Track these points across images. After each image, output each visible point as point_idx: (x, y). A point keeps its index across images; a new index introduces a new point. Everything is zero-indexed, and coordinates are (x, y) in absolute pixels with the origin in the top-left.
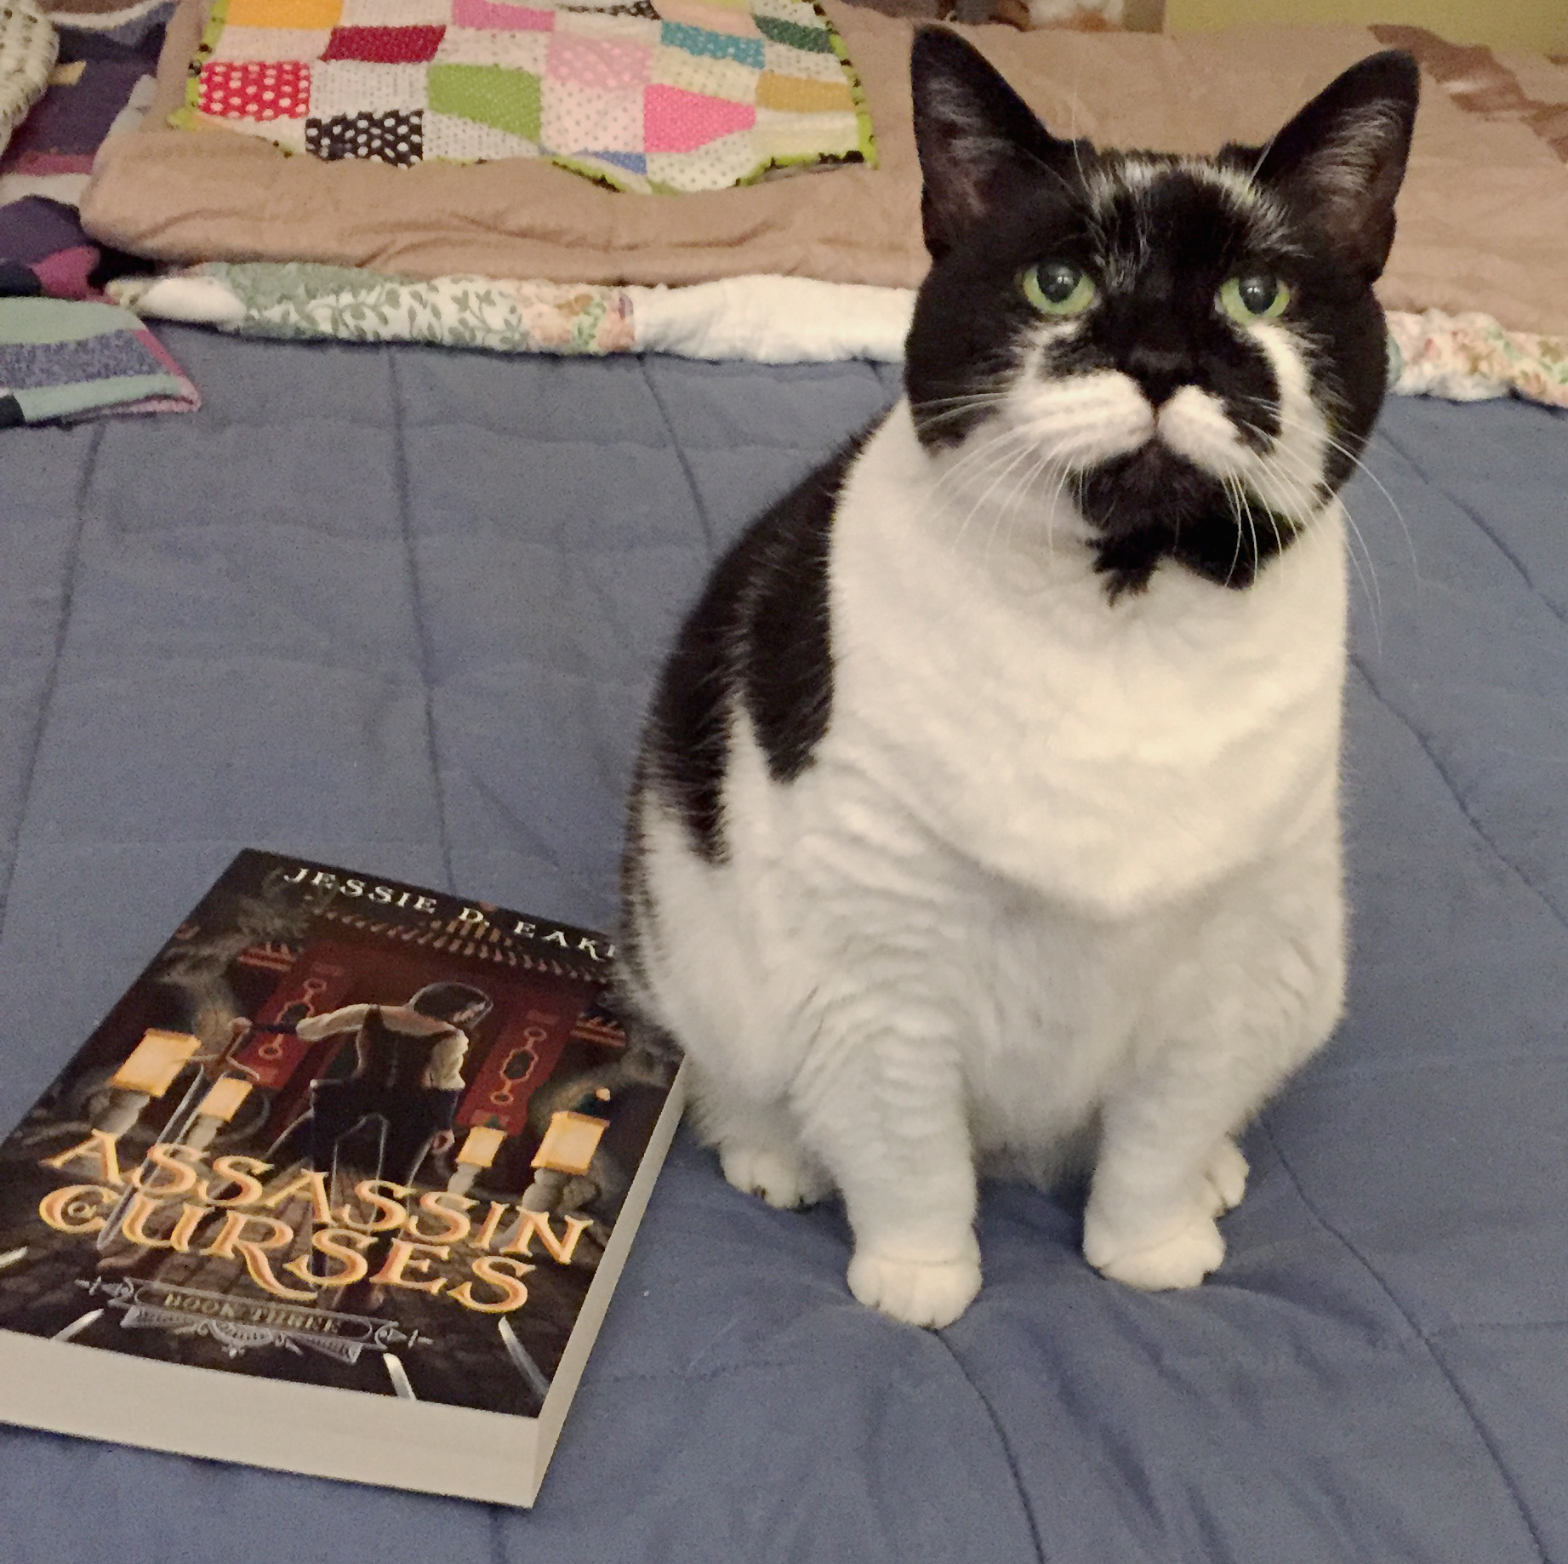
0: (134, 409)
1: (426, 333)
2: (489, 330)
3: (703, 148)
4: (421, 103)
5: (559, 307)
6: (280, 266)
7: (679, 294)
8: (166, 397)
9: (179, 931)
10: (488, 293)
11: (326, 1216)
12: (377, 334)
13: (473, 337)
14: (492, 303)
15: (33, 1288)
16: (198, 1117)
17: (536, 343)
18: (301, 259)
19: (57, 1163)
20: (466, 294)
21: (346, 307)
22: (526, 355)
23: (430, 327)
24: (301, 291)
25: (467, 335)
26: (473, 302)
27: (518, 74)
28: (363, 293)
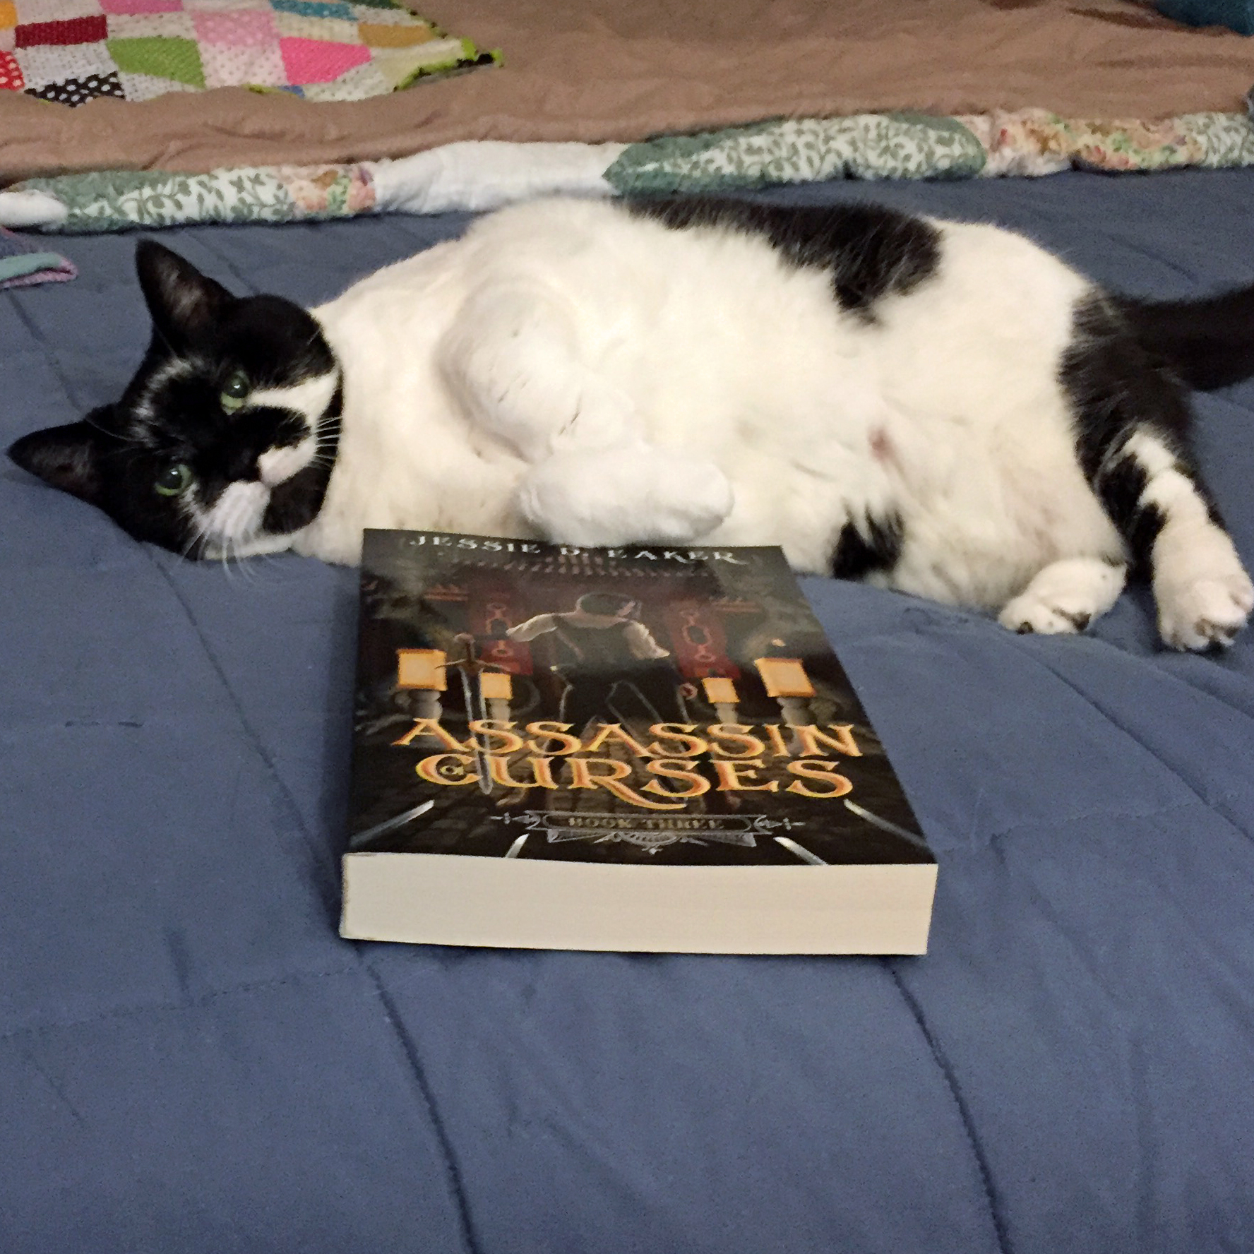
0: (27, 281)
1: (212, 213)
2: (263, 206)
3: (340, 79)
4: (113, 67)
5: (314, 181)
6: (84, 175)
7: (400, 163)
8: (49, 269)
9: (363, 586)
10: (257, 176)
11: (645, 752)
12: (173, 218)
13: (251, 212)
14: (262, 184)
15: (462, 825)
16: (487, 700)
17: (300, 213)
18: (99, 169)
19: (406, 741)
20: (240, 179)
21: (147, 200)
22: (292, 223)
23: (216, 208)
24: (111, 190)
25: (245, 211)
26: (247, 184)
27: (178, 40)
28: (160, 186)
